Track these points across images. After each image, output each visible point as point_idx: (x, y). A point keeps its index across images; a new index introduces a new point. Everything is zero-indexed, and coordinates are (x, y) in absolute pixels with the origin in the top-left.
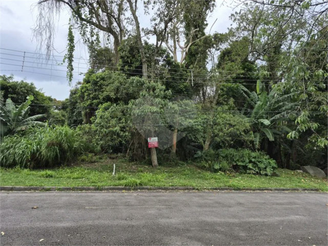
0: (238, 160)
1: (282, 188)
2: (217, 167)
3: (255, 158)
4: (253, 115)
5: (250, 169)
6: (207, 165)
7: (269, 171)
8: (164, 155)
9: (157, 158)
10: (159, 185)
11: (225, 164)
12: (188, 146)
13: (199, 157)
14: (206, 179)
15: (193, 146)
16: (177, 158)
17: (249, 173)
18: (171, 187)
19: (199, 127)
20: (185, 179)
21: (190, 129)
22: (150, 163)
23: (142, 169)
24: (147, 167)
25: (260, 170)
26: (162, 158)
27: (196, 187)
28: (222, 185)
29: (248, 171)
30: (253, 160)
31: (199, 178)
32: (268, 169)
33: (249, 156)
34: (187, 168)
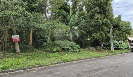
0: (64, 46)
1: (86, 58)
2: (55, 50)
3: (71, 44)
4: (69, 24)
5: (70, 50)
6: (49, 50)
7: (77, 50)
8: (24, 46)
9: (19, 47)
10: (20, 67)
11: (58, 48)
12: (39, 41)
13: (45, 46)
14: (50, 58)
15: (41, 40)
16: (33, 47)
17: (70, 52)
18: (28, 67)
19: (46, 28)
20: (38, 59)
21: (40, 29)
22: (14, 51)
23: (8, 55)
24: (12, 54)
25: (74, 50)
26: (23, 48)
27: (46, 64)
28: (59, 60)
29: (69, 51)
30: (71, 45)
31: (46, 57)
32: (77, 49)
33: (69, 44)
34: (39, 52)
